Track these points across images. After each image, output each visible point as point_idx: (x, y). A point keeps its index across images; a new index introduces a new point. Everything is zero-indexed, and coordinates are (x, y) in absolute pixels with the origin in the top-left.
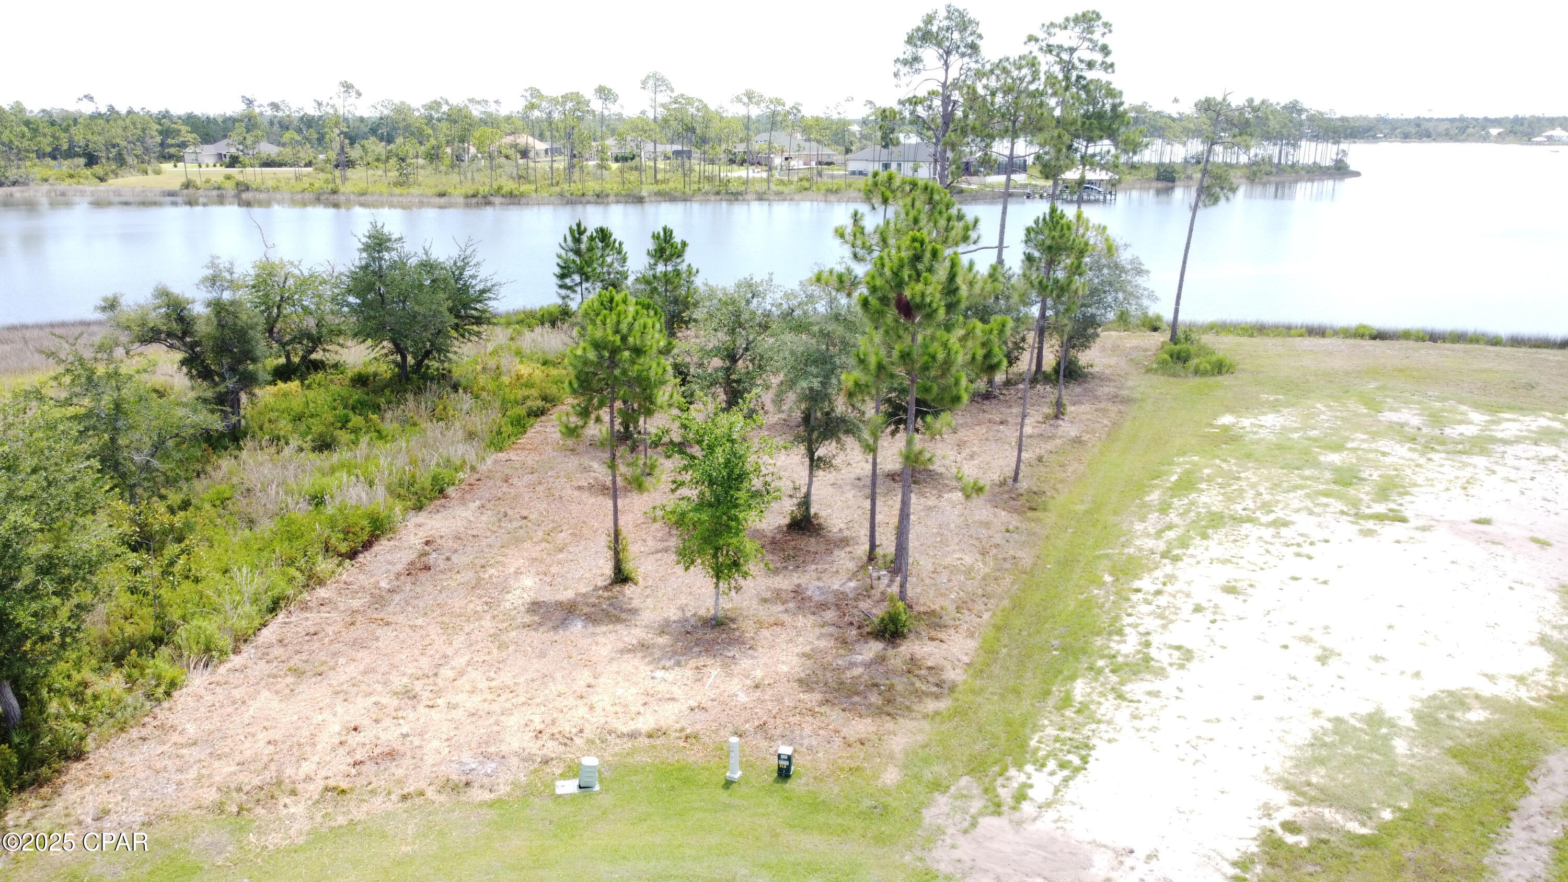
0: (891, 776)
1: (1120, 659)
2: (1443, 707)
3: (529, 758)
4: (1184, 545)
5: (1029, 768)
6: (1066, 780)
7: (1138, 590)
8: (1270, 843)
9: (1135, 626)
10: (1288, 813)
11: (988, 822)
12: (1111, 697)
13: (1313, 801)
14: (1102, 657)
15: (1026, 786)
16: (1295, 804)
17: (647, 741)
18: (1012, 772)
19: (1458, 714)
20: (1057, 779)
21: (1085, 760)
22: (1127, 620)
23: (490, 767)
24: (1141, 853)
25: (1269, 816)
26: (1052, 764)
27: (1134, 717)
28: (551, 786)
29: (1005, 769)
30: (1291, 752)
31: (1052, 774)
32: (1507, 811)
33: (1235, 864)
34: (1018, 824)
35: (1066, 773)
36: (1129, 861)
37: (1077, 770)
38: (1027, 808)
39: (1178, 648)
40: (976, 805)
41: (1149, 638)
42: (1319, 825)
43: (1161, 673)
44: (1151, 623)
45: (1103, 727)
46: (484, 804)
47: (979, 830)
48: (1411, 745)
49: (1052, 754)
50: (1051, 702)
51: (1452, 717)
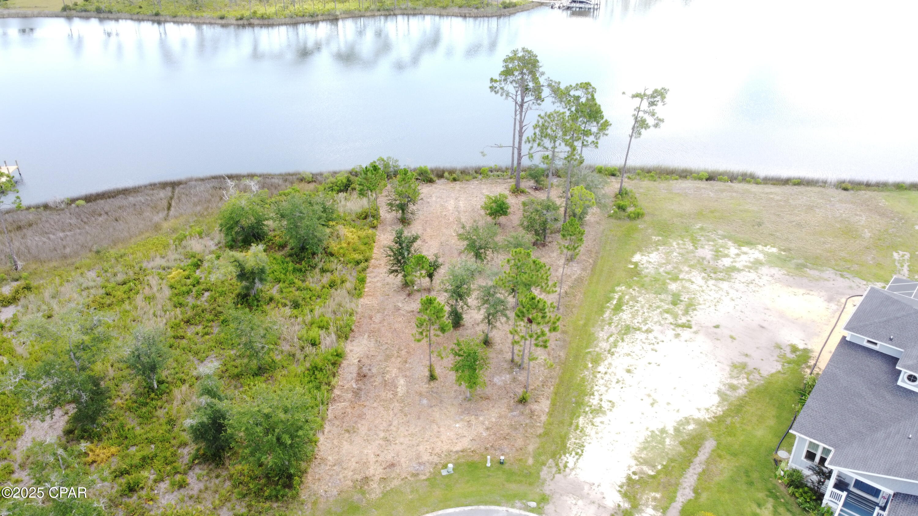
0: (530, 461)
1: (593, 407)
2: (682, 424)
3: (431, 463)
4: (616, 346)
5: (567, 455)
6: (578, 459)
7: (599, 372)
8: (629, 479)
9: (598, 391)
10: (634, 468)
11: (558, 476)
12: (590, 424)
13: (641, 464)
14: (588, 406)
15: (567, 462)
16: (637, 465)
17: (461, 453)
18: (563, 457)
19: (686, 427)
20: (575, 459)
21: (582, 451)
22: (596, 388)
23: (422, 467)
24: (596, 485)
25: (629, 469)
26: (573, 453)
27: (597, 433)
28: (440, 473)
29: (561, 456)
30: (639, 446)
31: (574, 457)
32: (690, 462)
33: (619, 486)
34: (565, 476)
35: (577, 457)
36: (593, 487)
37: (581, 455)
38: (567, 470)
39: (610, 402)
40: (554, 470)
41: (602, 397)
42: (642, 472)
43: (604, 413)
44: (603, 389)
45: (588, 437)
46: (424, 480)
47: (555, 479)
48: (671, 440)
49: (573, 450)
50: (573, 427)
51: (684, 429)
